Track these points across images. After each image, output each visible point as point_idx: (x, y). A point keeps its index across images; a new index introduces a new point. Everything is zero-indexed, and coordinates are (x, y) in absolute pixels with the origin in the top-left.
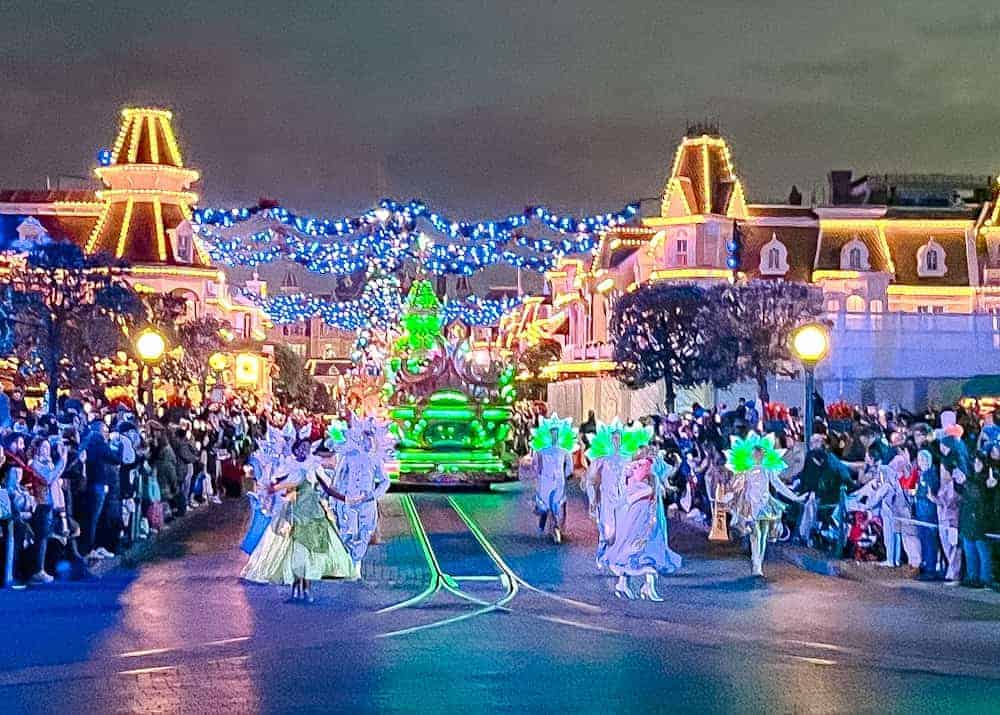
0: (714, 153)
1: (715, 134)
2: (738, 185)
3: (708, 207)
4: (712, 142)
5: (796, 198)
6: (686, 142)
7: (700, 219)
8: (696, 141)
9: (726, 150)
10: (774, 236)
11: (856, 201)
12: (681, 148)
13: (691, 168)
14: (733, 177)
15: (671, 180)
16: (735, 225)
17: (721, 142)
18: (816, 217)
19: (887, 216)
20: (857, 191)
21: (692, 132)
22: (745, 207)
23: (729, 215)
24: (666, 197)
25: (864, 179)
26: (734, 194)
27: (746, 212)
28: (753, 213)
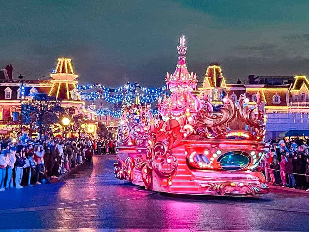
0: (217, 70)
1: (217, 65)
2: (223, 79)
3: (215, 84)
4: (217, 67)
5: (239, 82)
6: (209, 67)
7: (213, 88)
8: (212, 67)
9: (220, 69)
10: (233, 92)
11: (256, 83)
12: (208, 69)
13: (211, 75)
14: (222, 77)
15: (205, 77)
16: (223, 89)
17: (219, 67)
18: (245, 87)
19: (264, 87)
20: (256, 80)
21: (212, 64)
22: (225, 85)
23: (221, 87)
24: (204, 82)
25: (258, 77)
26: (222, 81)
28: (228, 86)
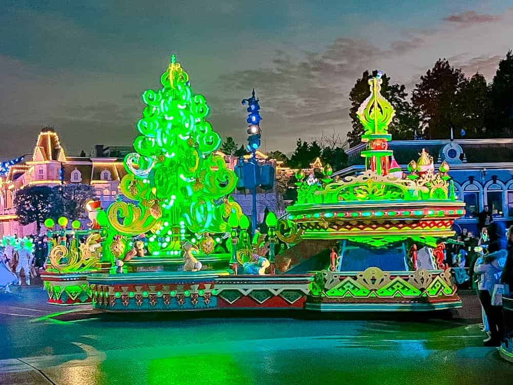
0: (52, 138)
1: (53, 131)
2: (62, 150)
3: (51, 157)
4: (51, 134)
5: (83, 154)
6: (42, 133)
7: (47, 162)
8: (45, 133)
9: (57, 137)
10: (76, 168)
11: (106, 156)
12: (39, 136)
13: (44, 143)
14: (60, 147)
15: (36, 148)
16: (61, 164)
17: (55, 134)
18: (91, 161)
19: (116, 161)
20: (106, 152)
21: (43, 130)
22: (65, 158)
23: (59, 160)
24: (34, 154)
25: (108, 148)
26: (60, 153)
27: (65, 160)
28: (68, 160)
